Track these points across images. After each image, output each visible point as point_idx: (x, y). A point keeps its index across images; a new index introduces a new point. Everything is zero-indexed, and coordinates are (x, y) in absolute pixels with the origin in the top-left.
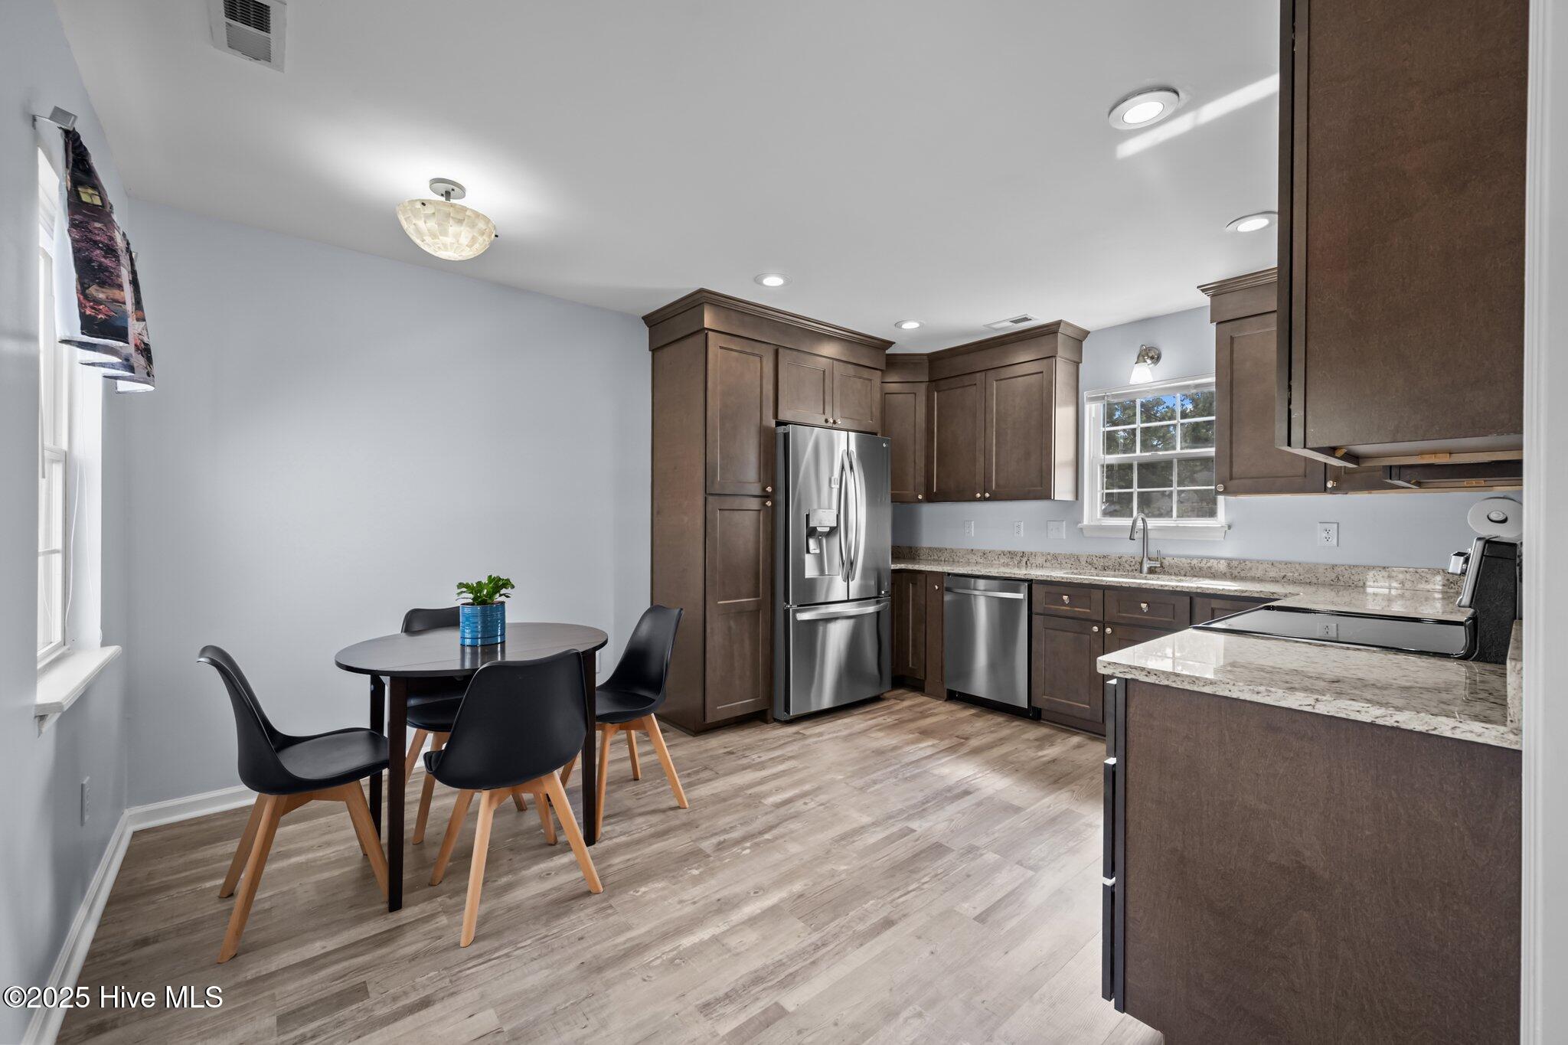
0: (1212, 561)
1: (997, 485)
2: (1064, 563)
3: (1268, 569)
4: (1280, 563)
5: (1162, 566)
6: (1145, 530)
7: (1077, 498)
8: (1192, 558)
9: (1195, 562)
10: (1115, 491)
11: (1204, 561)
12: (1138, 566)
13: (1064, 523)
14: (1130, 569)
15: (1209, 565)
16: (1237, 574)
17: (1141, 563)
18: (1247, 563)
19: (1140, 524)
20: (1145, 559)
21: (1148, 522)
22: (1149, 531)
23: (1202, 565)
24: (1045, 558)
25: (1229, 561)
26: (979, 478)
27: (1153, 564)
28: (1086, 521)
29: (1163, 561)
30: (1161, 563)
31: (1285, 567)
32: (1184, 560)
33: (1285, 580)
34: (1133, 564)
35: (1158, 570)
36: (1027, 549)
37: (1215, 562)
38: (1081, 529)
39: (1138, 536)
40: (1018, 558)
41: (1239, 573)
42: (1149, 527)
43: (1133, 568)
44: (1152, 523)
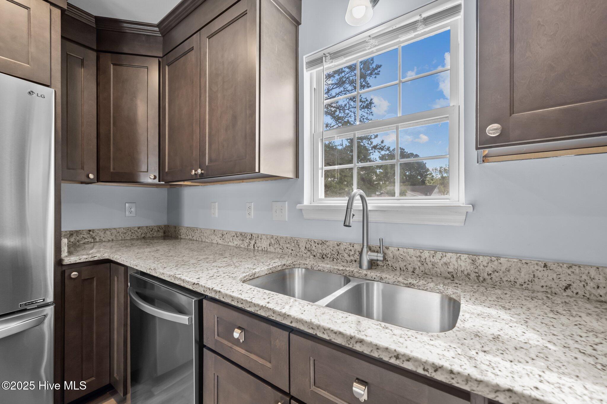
0: (449, 255)
1: (210, 160)
2: (285, 248)
3: (538, 274)
4: (560, 264)
5: (385, 259)
6: (365, 211)
7: (297, 176)
8: (422, 249)
9: (426, 254)
10: (336, 167)
11: (439, 255)
12: (357, 257)
13: (286, 202)
14: (349, 259)
15: (445, 260)
16: (486, 276)
17: (361, 254)
18: (502, 260)
19: (357, 203)
20: (365, 250)
21: (368, 201)
22: (369, 214)
23: (436, 260)
24: (269, 242)
25: (473, 256)
26: (196, 153)
27: (374, 256)
28: (306, 201)
29: (386, 251)
30: (385, 254)
31: (569, 271)
32: (411, 251)
33: (569, 292)
34: (352, 253)
35: (380, 263)
36: (256, 231)
37: (454, 256)
38: (301, 210)
39: (356, 220)
40: (248, 241)
41: (489, 275)
42: (369, 208)
43: (352, 258)
44: (373, 202)
